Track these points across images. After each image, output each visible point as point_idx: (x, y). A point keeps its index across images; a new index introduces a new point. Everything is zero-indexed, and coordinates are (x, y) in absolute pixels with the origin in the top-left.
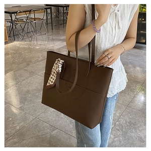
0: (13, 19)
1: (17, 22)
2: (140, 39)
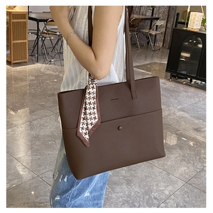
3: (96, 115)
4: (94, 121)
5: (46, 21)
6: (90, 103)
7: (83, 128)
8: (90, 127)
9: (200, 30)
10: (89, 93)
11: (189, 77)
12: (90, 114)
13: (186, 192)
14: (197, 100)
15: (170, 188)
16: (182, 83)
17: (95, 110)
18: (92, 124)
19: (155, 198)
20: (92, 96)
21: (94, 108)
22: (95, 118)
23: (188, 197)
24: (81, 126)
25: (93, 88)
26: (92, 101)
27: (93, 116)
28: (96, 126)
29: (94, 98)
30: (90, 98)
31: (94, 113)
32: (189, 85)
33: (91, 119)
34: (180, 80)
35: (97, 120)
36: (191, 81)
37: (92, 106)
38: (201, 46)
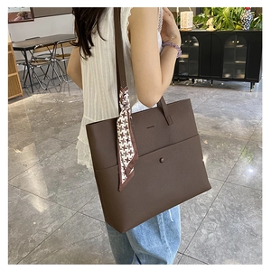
0: (29, 59)
1: (36, 64)
2: (236, 73)
3: (132, 149)
4: (130, 157)
5: (33, 48)
6: (122, 135)
8: (126, 164)
10: (120, 123)
11: (191, 77)
12: (124, 148)
13: (229, 191)
14: (205, 98)
16: (185, 85)
17: (130, 143)
18: (127, 160)
20: (123, 125)
21: (128, 140)
22: (130, 153)
23: (232, 195)
25: (124, 115)
26: (124, 132)
27: (127, 150)
28: (133, 162)
29: (126, 128)
30: (121, 129)
31: (129, 147)
32: (192, 85)
33: (126, 154)
34: (182, 83)
35: (133, 155)
36: (193, 81)
37: (125, 138)
38: (197, 44)
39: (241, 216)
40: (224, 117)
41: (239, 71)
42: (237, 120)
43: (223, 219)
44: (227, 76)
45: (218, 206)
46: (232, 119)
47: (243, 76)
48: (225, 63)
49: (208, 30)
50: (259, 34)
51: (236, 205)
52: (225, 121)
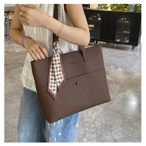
2: (124, 39)
3: (62, 76)
4: (61, 80)
6: (57, 68)
7: (51, 86)
8: (59, 84)
9: (98, 8)
10: (56, 60)
11: (96, 40)
12: (58, 75)
13: (106, 115)
15: (95, 114)
17: (61, 72)
18: (59, 82)
19: (87, 122)
20: (57, 62)
21: (60, 71)
22: (61, 78)
23: (107, 117)
24: (50, 85)
25: (58, 56)
26: (58, 66)
27: (60, 77)
28: (63, 83)
29: (59, 63)
30: (56, 64)
31: (61, 74)
33: (59, 79)
34: (90, 43)
35: (63, 79)
36: (97, 43)
37: (58, 69)
38: (100, 19)
39: (111, 131)
40: (112, 67)
41: (126, 38)
42: (120, 69)
43: (99, 133)
44: (118, 40)
45: (98, 124)
46: (117, 69)
47: (128, 41)
48: (117, 32)
49: (107, 10)
50: (140, 15)
51: (109, 124)
52: (112, 69)
